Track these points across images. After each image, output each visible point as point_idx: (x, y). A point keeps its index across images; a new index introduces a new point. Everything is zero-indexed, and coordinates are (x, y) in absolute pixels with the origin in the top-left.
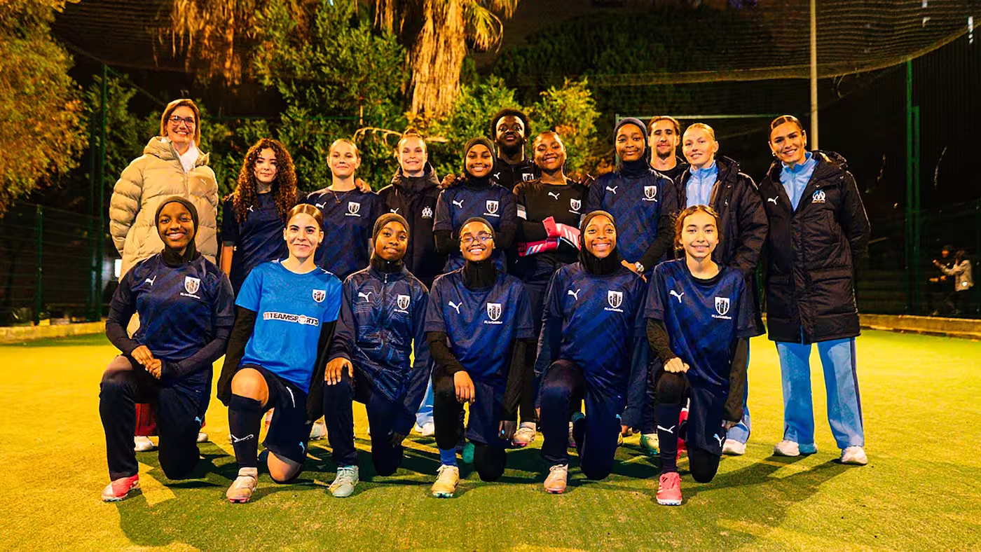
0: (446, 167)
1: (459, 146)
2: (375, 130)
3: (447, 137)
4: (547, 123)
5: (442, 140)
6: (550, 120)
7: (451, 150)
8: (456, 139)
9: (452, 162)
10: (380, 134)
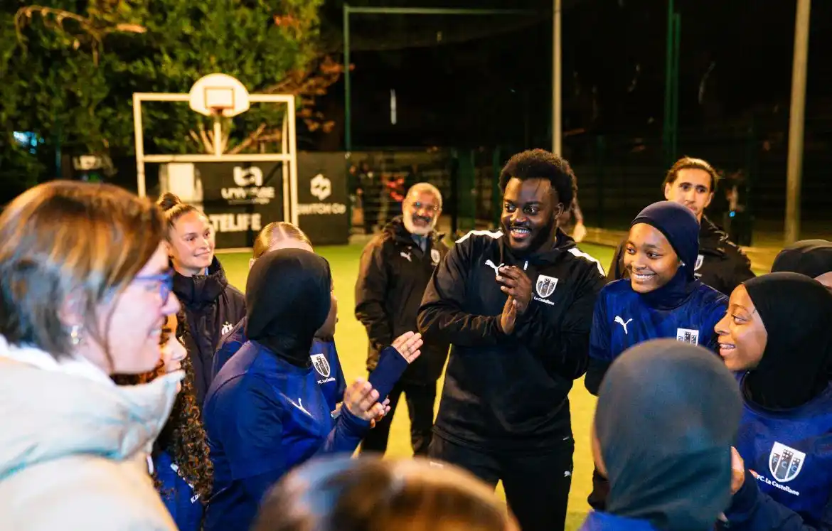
0: (144, 63)
1: (159, 37)
2: (44, 12)
3: (143, 25)
4: (264, 12)
5: (139, 29)
6: (269, 9)
7: (148, 42)
8: (155, 28)
9: (152, 58)
10: (51, 17)
